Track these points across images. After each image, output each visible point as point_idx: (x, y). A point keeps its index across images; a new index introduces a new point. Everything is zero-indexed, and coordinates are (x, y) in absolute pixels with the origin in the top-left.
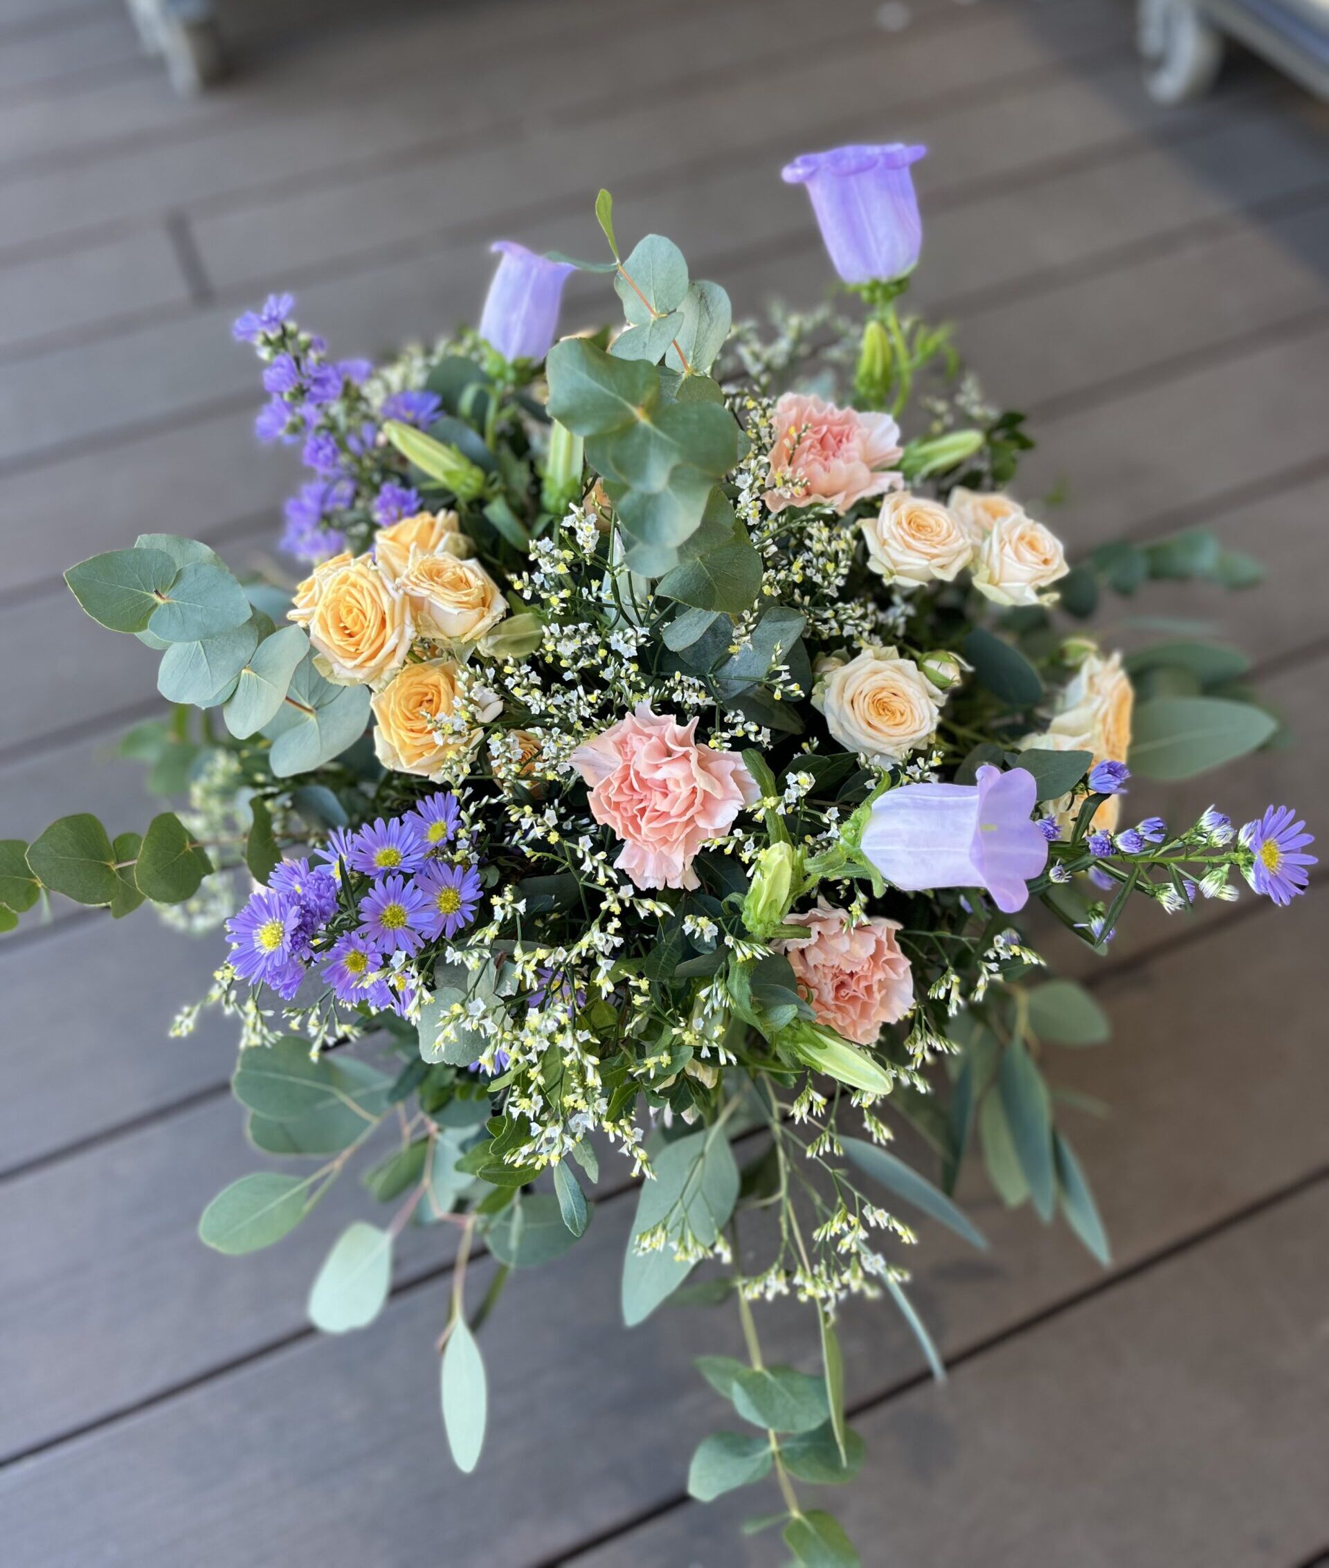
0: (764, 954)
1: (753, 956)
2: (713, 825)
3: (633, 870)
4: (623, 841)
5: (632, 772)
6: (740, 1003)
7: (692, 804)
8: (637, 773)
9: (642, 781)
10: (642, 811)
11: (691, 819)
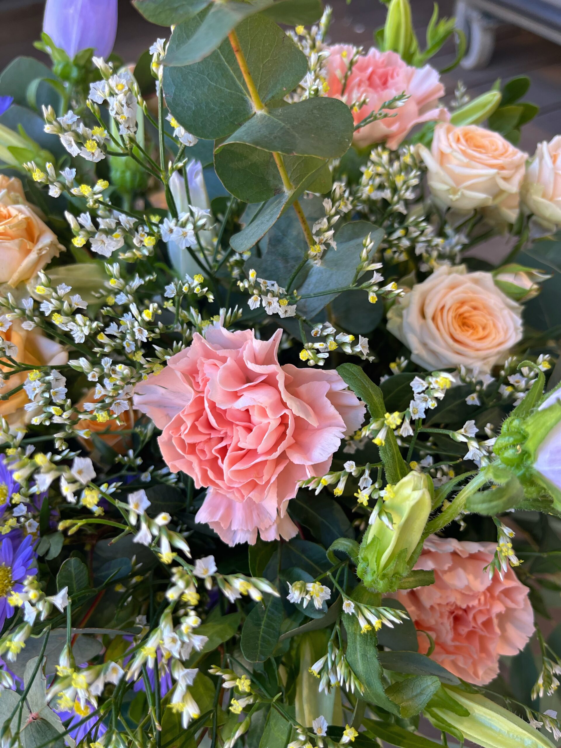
0: (398, 621)
1: (383, 625)
2: (309, 459)
3: (217, 523)
4: (203, 490)
5: (206, 405)
6: (369, 684)
7: (283, 436)
8: (213, 406)
9: (220, 415)
10: (223, 451)
11: (283, 456)
